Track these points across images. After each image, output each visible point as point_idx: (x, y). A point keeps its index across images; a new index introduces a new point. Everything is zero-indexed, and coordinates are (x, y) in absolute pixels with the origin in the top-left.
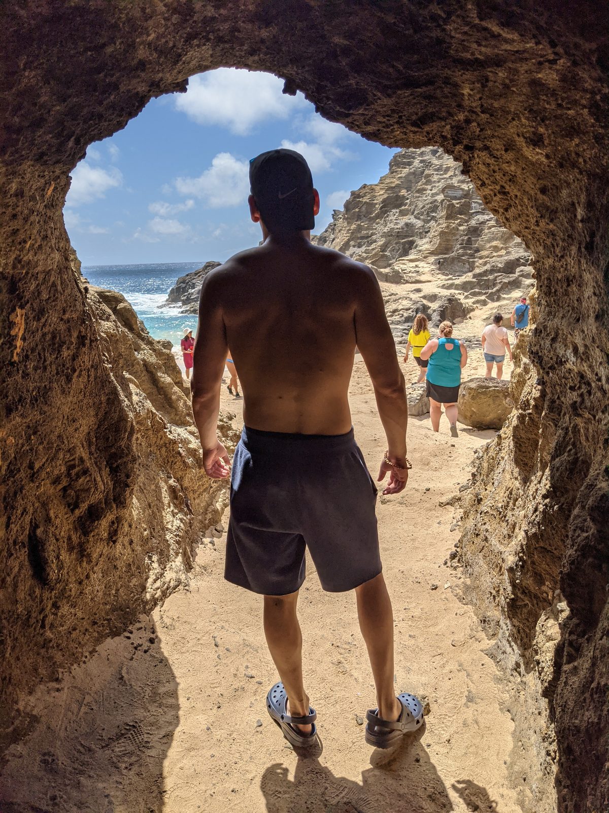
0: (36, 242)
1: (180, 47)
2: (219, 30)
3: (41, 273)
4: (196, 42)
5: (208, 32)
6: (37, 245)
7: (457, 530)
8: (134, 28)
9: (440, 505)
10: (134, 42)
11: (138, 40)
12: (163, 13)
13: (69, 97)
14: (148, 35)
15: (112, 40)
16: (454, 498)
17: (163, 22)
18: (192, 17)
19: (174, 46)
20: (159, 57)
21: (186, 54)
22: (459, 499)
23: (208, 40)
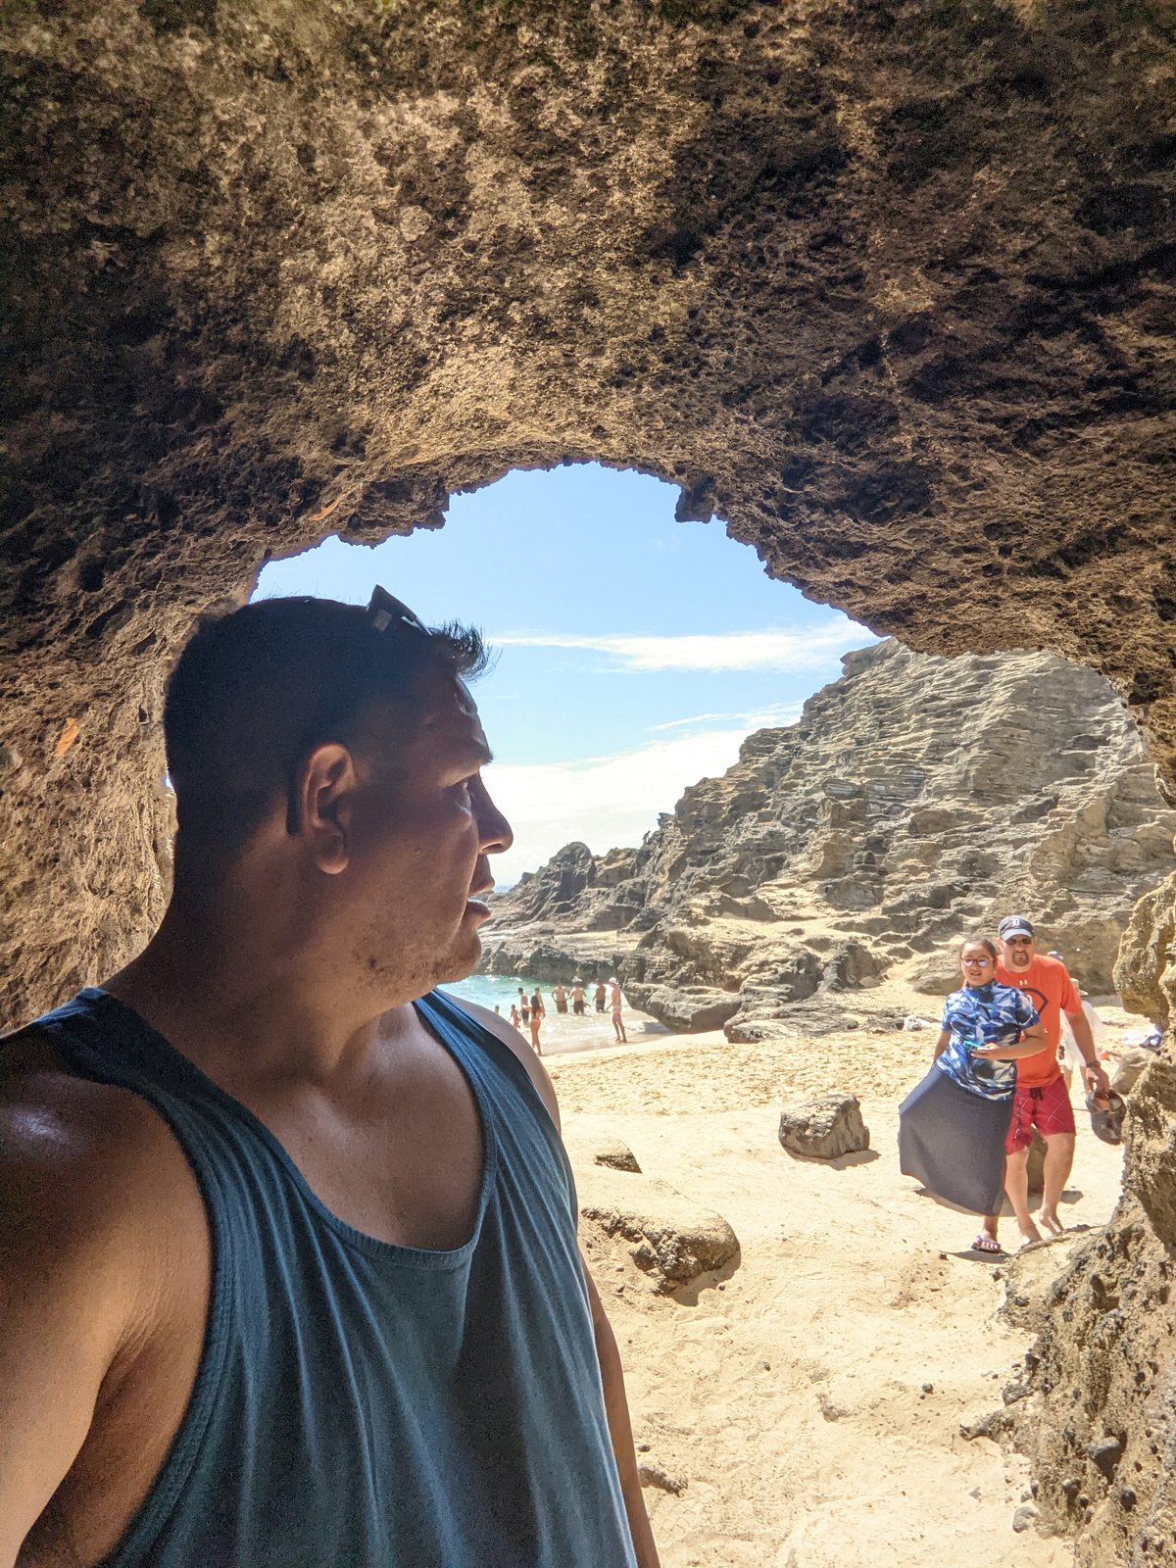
0: (12, 875)
1: (424, 331)
2: (537, 292)
3: (32, 951)
4: (470, 326)
5: (508, 301)
6: (16, 882)
8: (273, 215)
9: (963, 1435)
10: (274, 265)
11: (287, 263)
12: (370, 191)
14: (324, 258)
15: (191, 226)
16: (994, 1418)
17: (371, 223)
18: (463, 220)
19: (407, 324)
20: (359, 348)
21: (441, 363)
22: (1009, 1424)
23: (506, 324)
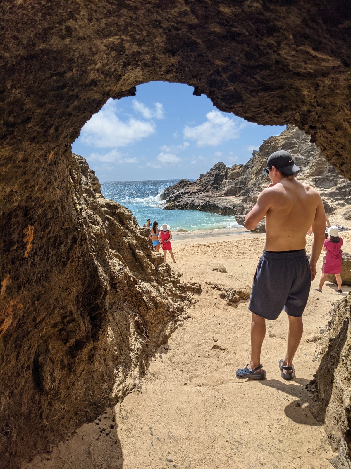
0: (42, 186)
1: (119, 71)
2: (144, 59)
3: (47, 203)
4: (130, 67)
5: (137, 61)
6: (43, 188)
7: (317, 361)
8: (85, 61)
9: (307, 341)
10: (86, 69)
11: (89, 68)
12: (104, 51)
13: (45, 104)
14: (96, 64)
15: (70, 69)
16: (316, 337)
17: (105, 56)
18: (124, 52)
19: (116, 70)
20: (105, 78)
21: (124, 75)
22: (320, 339)
23: (138, 65)
